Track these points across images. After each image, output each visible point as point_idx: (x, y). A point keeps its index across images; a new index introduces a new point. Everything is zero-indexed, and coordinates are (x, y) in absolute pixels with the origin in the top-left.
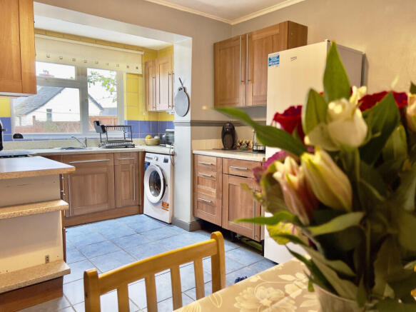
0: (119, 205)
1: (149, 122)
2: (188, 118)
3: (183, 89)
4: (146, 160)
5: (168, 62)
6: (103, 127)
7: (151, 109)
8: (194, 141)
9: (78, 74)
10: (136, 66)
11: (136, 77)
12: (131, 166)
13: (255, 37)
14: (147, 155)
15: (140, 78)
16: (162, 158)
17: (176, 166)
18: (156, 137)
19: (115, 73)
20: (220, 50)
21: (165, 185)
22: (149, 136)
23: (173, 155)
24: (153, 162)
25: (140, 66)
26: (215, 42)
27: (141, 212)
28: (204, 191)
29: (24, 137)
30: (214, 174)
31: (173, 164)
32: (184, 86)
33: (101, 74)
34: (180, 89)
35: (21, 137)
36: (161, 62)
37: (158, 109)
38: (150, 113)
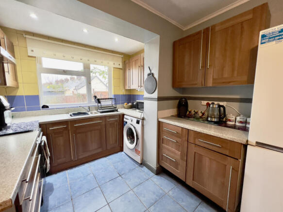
0: (109, 148)
1: (126, 95)
2: (155, 95)
3: (151, 75)
4: (125, 120)
5: (137, 60)
6: (98, 100)
7: (127, 88)
8: (159, 112)
9: (85, 68)
10: (119, 64)
11: (119, 70)
12: (116, 123)
13: (217, 29)
14: (125, 116)
15: (121, 70)
16: (135, 120)
17: (145, 127)
18: (130, 104)
19: (107, 68)
20: (179, 46)
21: (138, 139)
22: (125, 104)
23: (143, 119)
24: (129, 122)
25: (121, 64)
26: (175, 40)
27: (122, 150)
28: (168, 150)
29: (50, 107)
30: (179, 140)
31: (143, 125)
32: (152, 72)
33: (99, 69)
34: (149, 75)
35: (47, 107)
36: (134, 60)
37: (131, 88)
38: (126, 90)
